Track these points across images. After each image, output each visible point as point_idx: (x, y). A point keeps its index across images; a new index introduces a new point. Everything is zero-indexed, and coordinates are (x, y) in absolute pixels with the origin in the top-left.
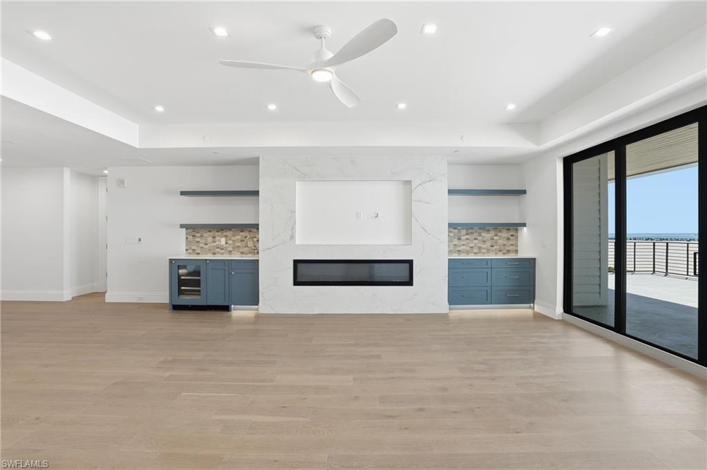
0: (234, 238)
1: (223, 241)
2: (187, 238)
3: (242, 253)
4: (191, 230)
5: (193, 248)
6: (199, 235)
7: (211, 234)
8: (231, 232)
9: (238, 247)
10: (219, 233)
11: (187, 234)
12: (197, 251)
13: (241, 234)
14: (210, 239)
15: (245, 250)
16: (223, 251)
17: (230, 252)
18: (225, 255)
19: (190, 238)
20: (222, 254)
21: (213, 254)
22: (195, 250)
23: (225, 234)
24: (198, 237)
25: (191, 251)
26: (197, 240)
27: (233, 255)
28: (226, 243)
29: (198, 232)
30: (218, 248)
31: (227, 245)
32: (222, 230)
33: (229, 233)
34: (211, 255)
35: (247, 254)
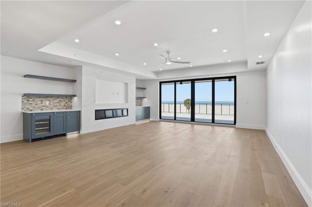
0: (53, 102)
1: (47, 103)
2: (23, 102)
3: (58, 109)
4: (26, 97)
5: (28, 107)
6: (32, 100)
7: (40, 99)
8: (52, 99)
9: (56, 106)
10: (45, 99)
11: (23, 99)
12: (30, 109)
13: (58, 99)
14: (39, 102)
15: (60, 107)
16: (48, 108)
17: (52, 108)
18: (48, 110)
19: (25, 101)
20: (47, 110)
21: (41, 110)
22: (29, 108)
23: (48, 99)
24: (31, 101)
25: (26, 109)
26: (30, 102)
27: (53, 110)
28: (49, 104)
29: (32, 98)
30: (44, 107)
31: (50, 105)
32: (47, 97)
33: (51, 99)
34: (40, 110)
35: (61, 109)
